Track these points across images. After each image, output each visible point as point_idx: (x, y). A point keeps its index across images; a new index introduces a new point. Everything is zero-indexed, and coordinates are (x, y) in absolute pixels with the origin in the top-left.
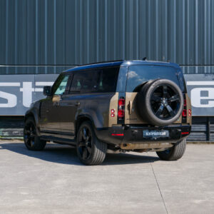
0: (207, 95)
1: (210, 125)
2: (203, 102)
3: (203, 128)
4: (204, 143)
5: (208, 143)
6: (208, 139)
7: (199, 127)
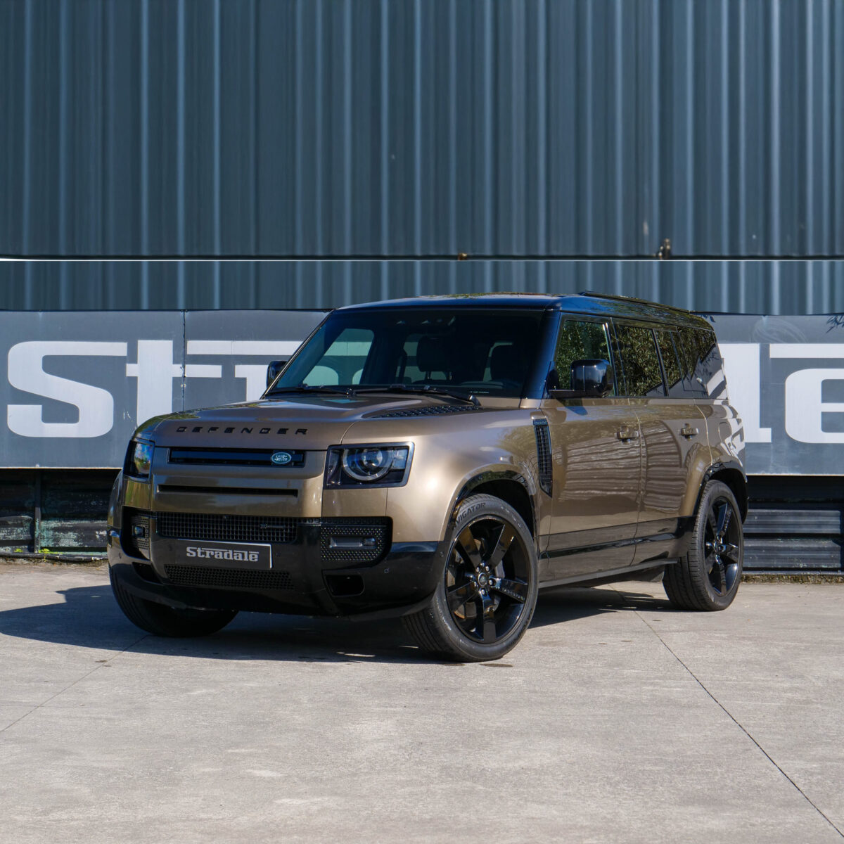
2: (831, 423)
3: (829, 520)
7: (813, 520)
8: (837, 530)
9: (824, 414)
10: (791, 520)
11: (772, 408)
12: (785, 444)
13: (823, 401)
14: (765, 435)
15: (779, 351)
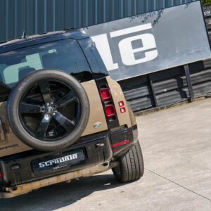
0: (142, 46)
1: (154, 85)
2: (138, 56)
3: (144, 91)
4: (150, 112)
5: (157, 110)
6: (154, 105)
7: (138, 92)
8: (147, 93)
9: (134, 54)
10: (131, 94)
11: (116, 56)
12: (123, 67)
13: (133, 48)
14: (116, 66)
15: (114, 34)
